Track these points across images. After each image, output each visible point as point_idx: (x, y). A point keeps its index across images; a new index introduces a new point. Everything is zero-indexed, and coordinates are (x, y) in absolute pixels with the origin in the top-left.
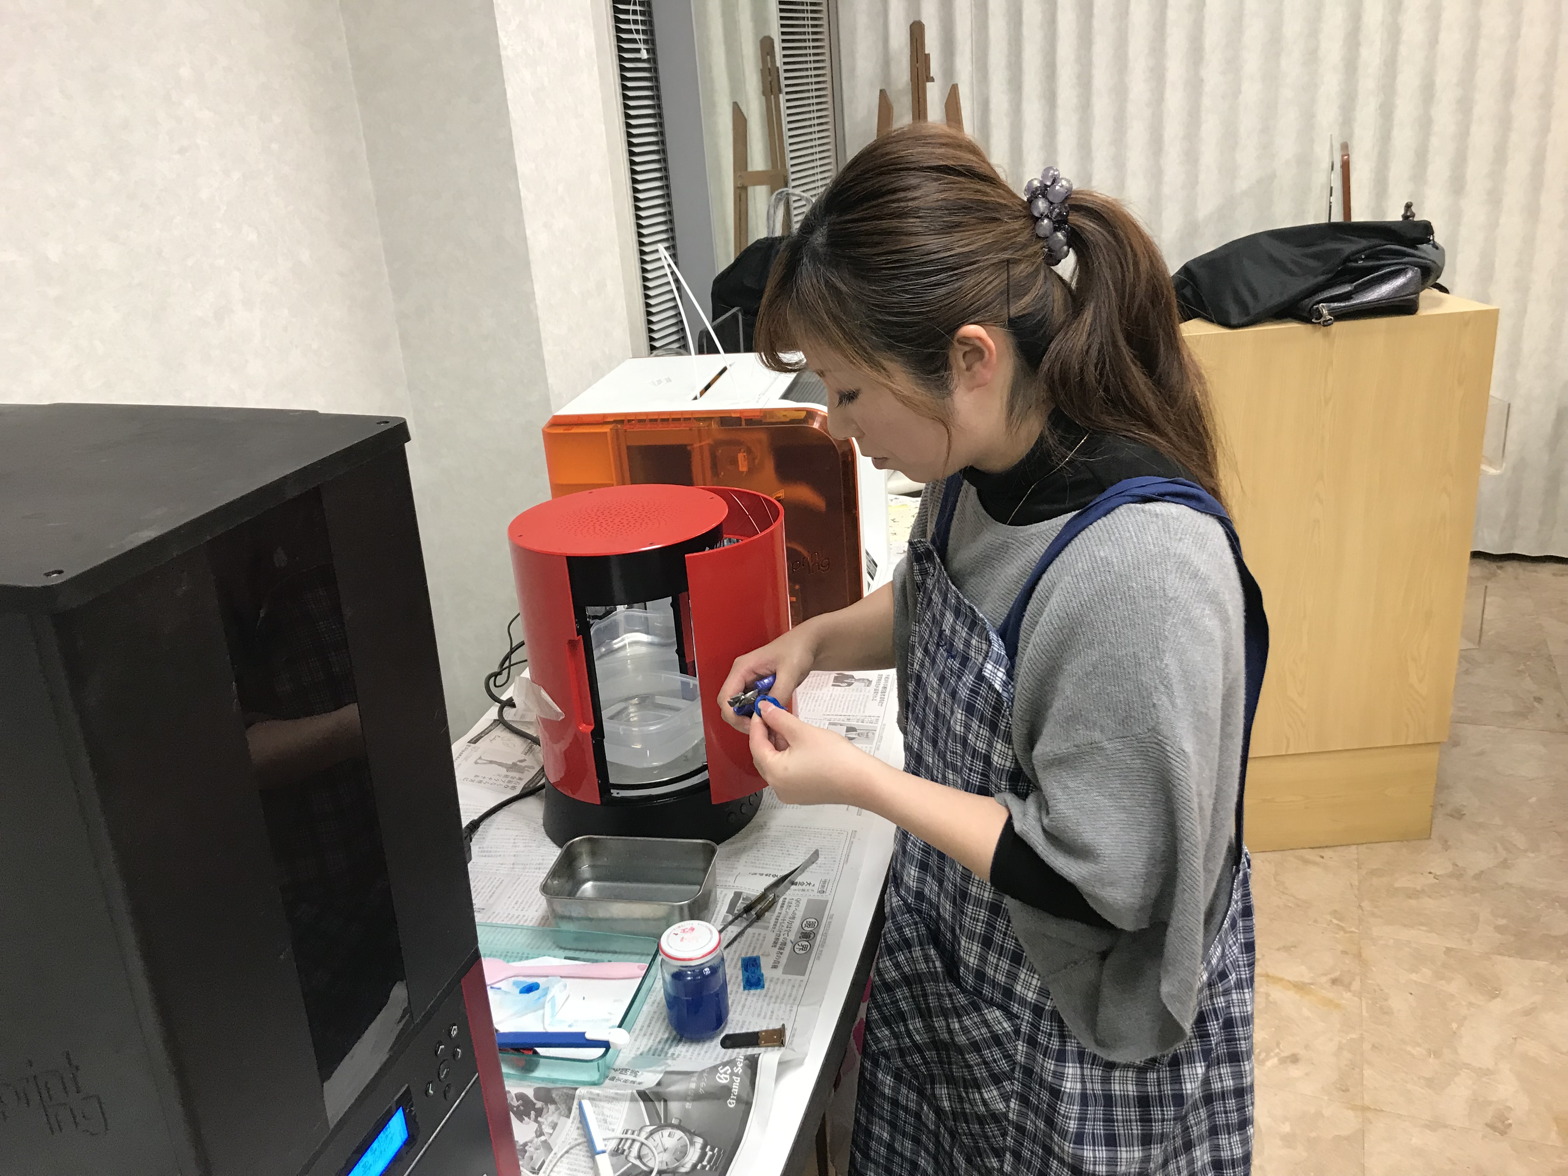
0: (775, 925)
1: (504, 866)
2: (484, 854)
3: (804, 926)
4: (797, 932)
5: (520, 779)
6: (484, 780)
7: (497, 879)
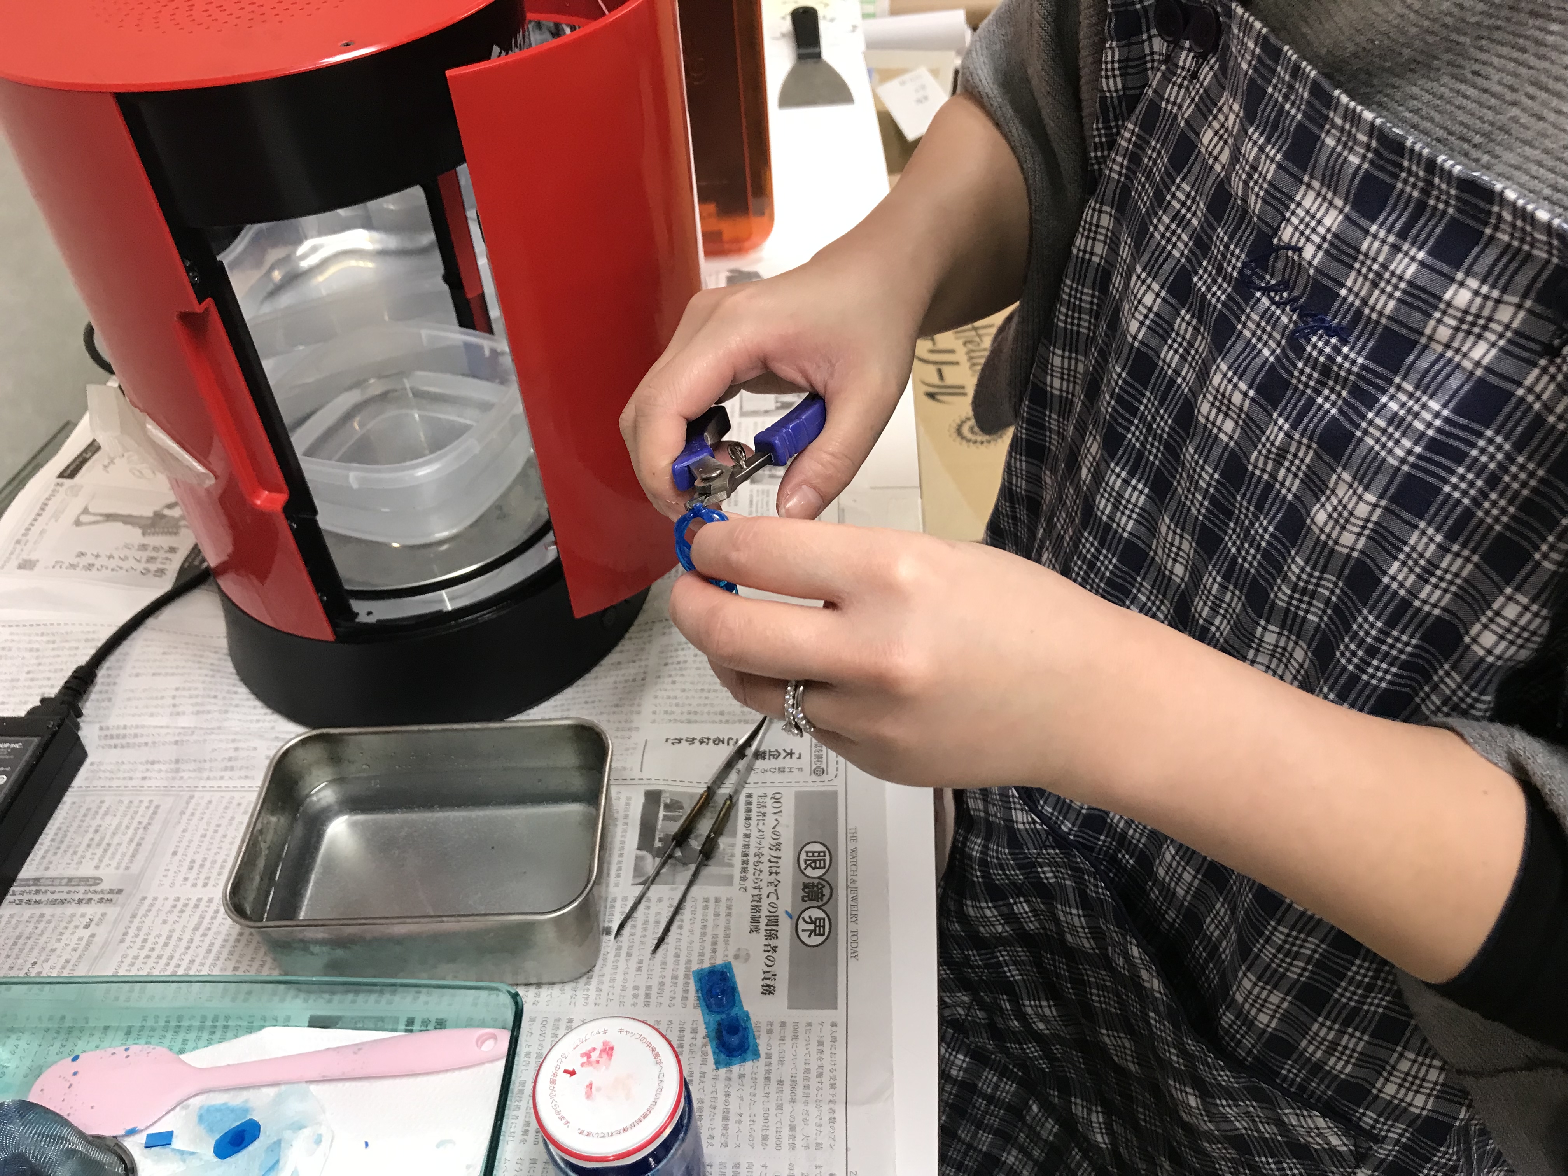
0: (744, 870)
1: (156, 767)
2: (113, 742)
3: (803, 866)
4: (794, 886)
5: (173, 550)
6: (98, 563)
7: (146, 804)
